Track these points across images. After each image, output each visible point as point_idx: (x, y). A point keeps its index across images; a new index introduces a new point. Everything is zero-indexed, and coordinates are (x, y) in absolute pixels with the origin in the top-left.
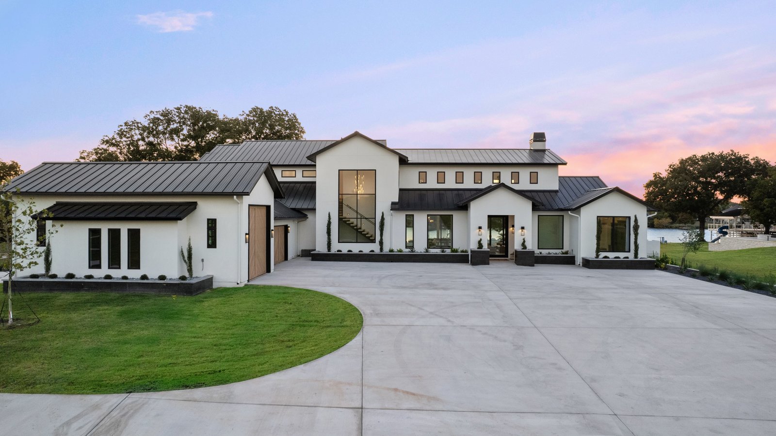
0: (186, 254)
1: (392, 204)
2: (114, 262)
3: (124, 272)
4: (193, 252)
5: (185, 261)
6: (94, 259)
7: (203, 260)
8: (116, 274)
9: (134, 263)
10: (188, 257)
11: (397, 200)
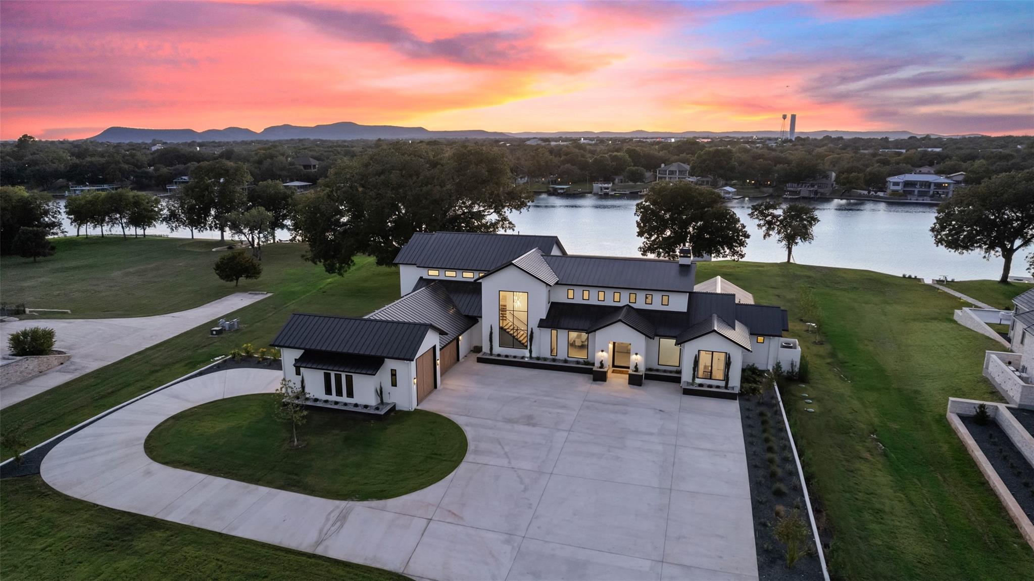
0: (379, 392)
1: (540, 321)
2: (339, 393)
3: (344, 399)
4: (383, 390)
5: (378, 395)
6: (328, 391)
7: (389, 393)
8: (339, 399)
9: (350, 394)
10: (380, 393)
11: (545, 318)
